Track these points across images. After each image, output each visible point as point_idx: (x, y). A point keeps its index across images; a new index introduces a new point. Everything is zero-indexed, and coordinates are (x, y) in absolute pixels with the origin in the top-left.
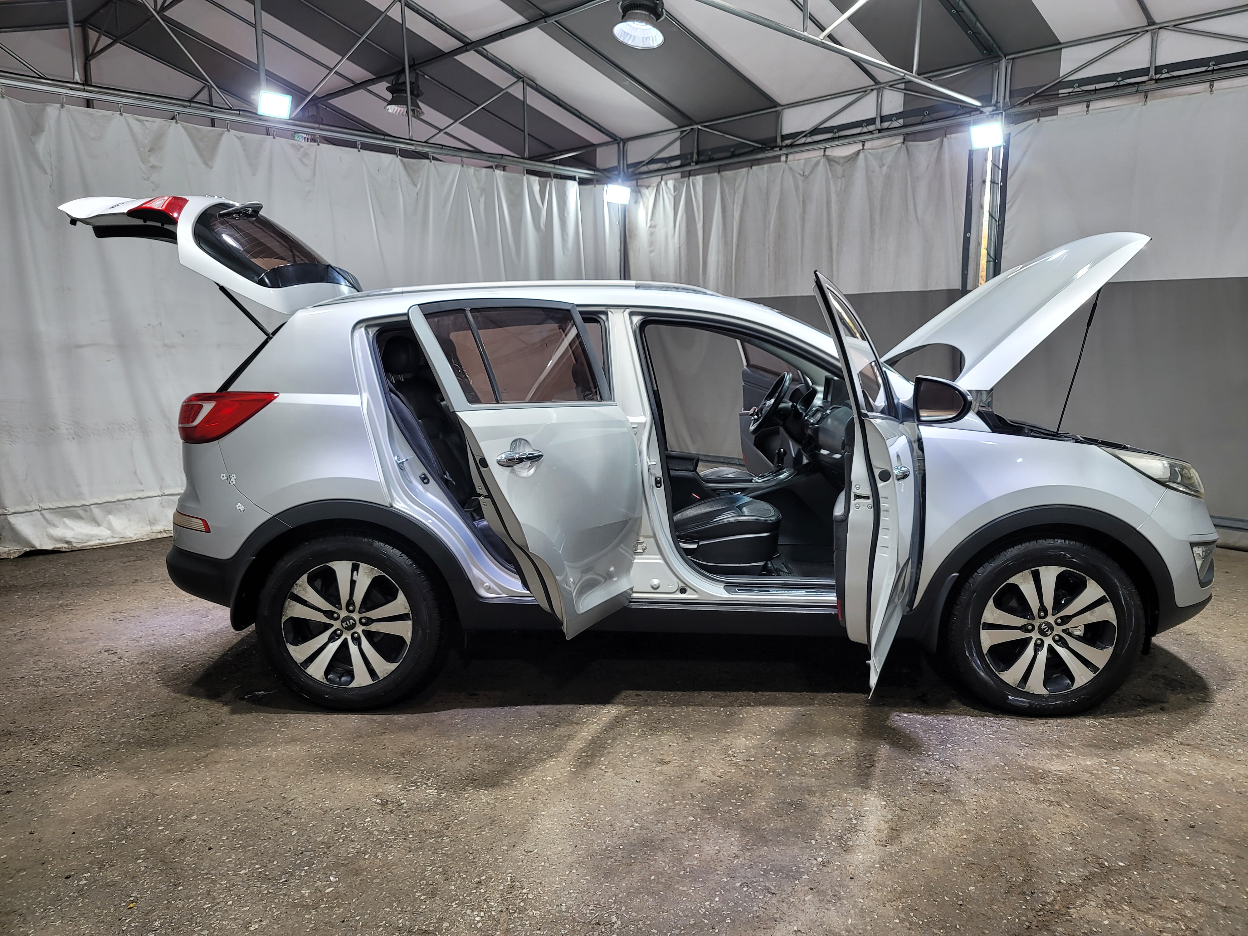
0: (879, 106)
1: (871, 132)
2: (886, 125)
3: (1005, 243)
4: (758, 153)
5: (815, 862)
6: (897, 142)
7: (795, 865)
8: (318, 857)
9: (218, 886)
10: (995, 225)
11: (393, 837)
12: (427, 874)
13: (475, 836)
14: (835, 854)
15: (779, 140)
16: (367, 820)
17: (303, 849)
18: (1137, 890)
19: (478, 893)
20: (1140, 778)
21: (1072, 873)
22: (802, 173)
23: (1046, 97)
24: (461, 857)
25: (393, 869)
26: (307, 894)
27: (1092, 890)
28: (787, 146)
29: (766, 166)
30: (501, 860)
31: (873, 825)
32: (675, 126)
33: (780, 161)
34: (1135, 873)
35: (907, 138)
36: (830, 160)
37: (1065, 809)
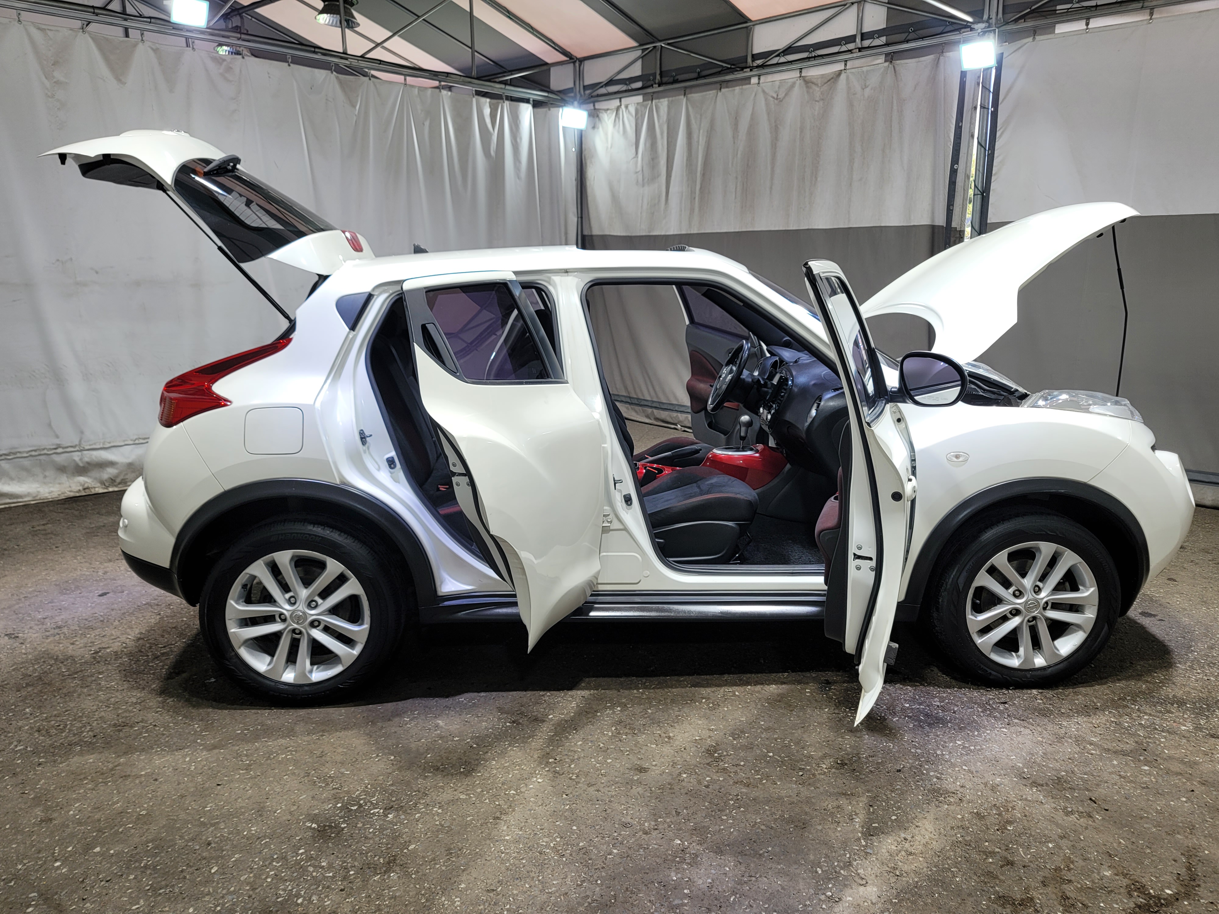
0: (860, 22)
1: (850, 51)
2: (866, 43)
4: (727, 74)
6: (878, 62)
10: (984, 154)
15: (749, 59)
20: (1173, 780)
21: (1115, 906)
22: (776, 96)
23: (1043, 14)
28: (758, 67)
29: (735, 88)
32: (636, 44)
33: (750, 83)
34: (1186, 903)
35: (889, 57)
36: (807, 82)
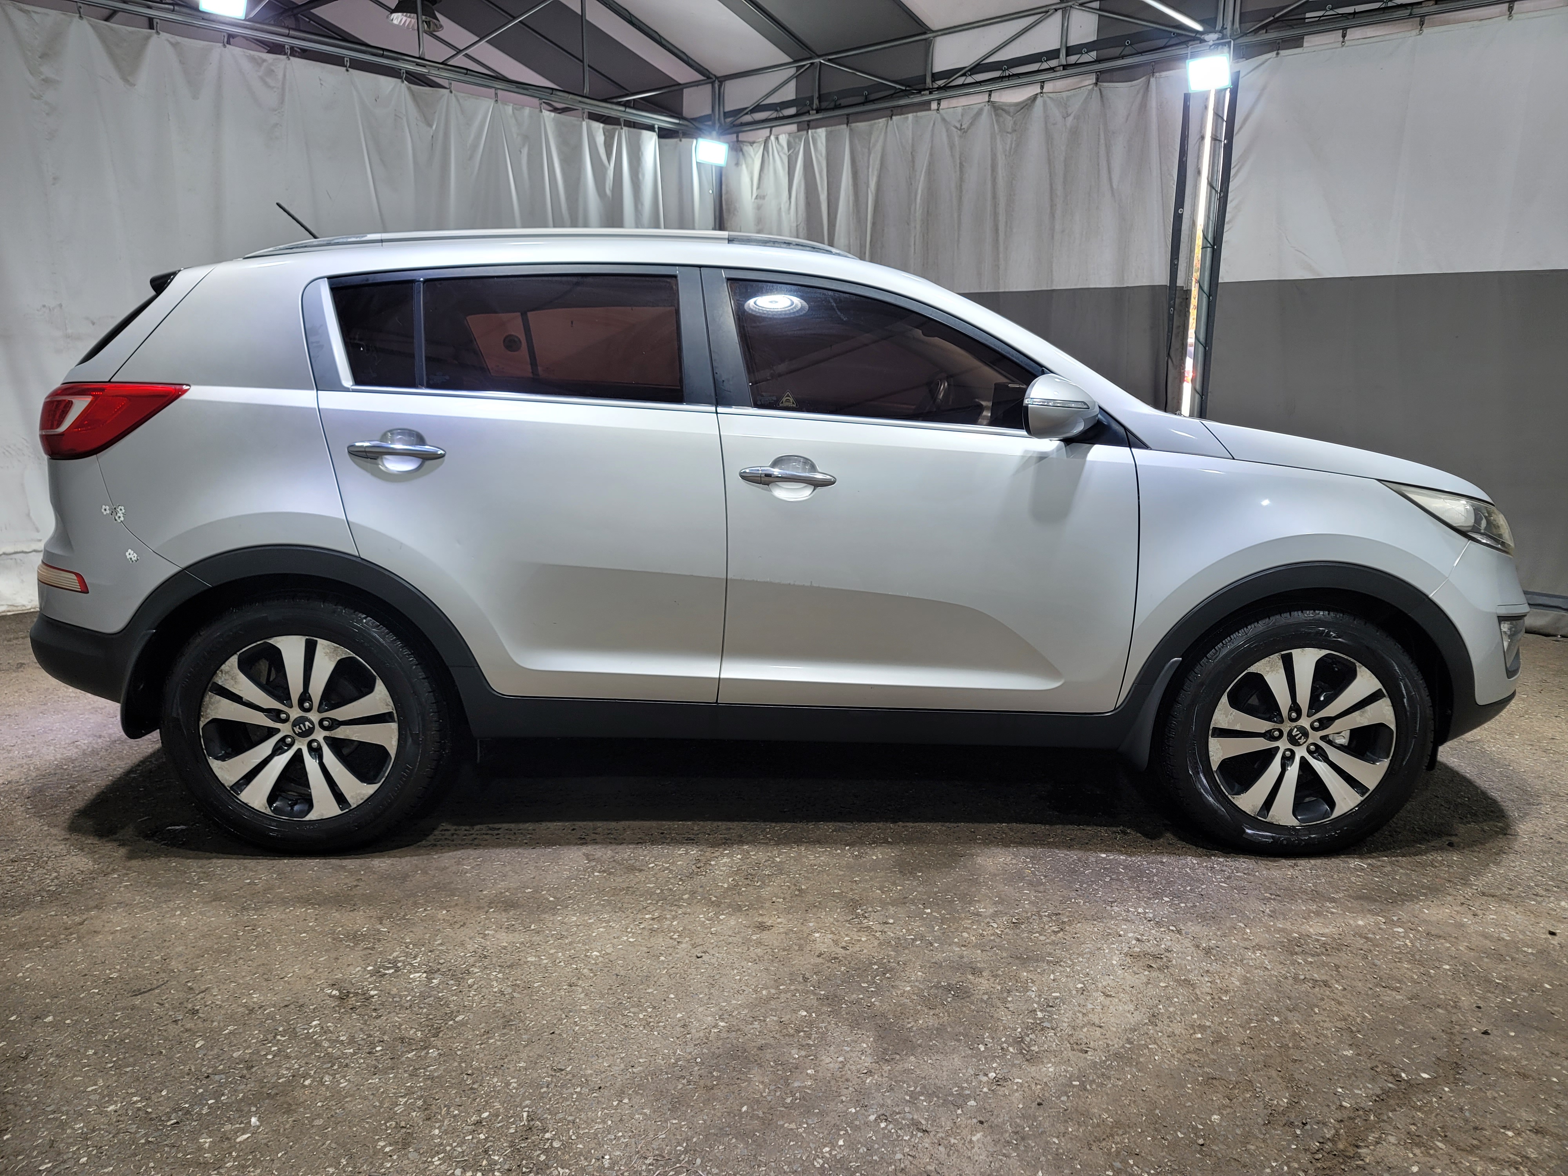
0: (1065, 32)
1: (1052, 69)
2: (1073, 59)
3: (1228, 223)
4: (902, 97)
5: (985, 1079)
6: (1087, 83)
7: (956, 1085)
8: (231, 1083)
9: (68, 1131)
10: (1215, 197)
11: (351, 1051)
12: (399, 1109)
13: (478, 1047)
14: (1014, 1065)
15: (929, 80)
16: (314, 1023)
17: (210, 1071)
18: (1452, 1116)
19: (475, 1141)
20: (1434, 945)
21: (1356, 1091)
22: (959, 126)
23: (1290, 23)
24: (453, 1081)
25: (347, 1102)
26: (207, 1145)
27: (1389, 1117)
28: (939, 88)
29: (910, 116)
30: (515, 1085)
31: (1066, 1020)
32: (790, 60)
33: (930, 109)
34: (1447, 1089)
35: (1101, 77)
36: (996, 108)
37: (1336, 991)
